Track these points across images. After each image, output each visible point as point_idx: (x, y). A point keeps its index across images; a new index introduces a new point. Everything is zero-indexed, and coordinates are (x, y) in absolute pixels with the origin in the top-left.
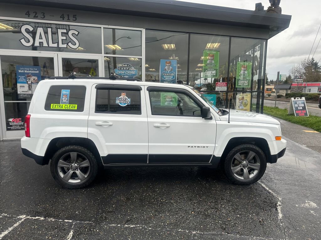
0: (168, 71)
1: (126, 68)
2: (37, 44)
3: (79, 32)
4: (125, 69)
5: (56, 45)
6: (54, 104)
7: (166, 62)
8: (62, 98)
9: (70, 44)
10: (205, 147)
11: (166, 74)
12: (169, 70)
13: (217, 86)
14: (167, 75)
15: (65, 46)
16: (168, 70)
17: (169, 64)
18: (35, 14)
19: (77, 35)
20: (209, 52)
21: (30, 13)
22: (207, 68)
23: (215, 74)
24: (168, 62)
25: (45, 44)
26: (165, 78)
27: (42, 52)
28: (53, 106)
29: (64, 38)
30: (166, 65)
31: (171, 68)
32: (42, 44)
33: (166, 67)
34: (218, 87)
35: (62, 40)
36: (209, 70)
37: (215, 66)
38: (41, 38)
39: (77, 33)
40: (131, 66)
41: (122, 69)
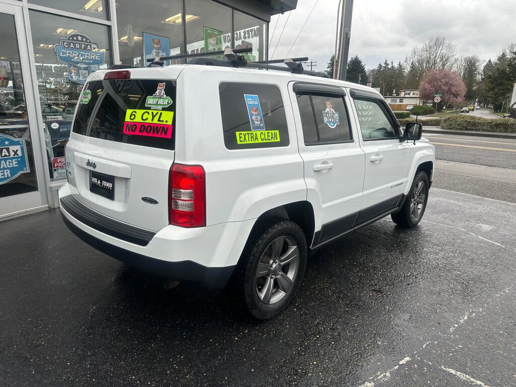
1: (80, 46)
4: (77, 46)
6: (242, 132)
7: (153, 41)
8: (251, 117)
10: (401, 184)
17: (158, 46)
20: (210, 31)
24: (155, 41)
28: (240, 137)
30: (154, 48)
31: (162, 53)
33: (154, 52)
40: (90, 42)
41: (72, 45)
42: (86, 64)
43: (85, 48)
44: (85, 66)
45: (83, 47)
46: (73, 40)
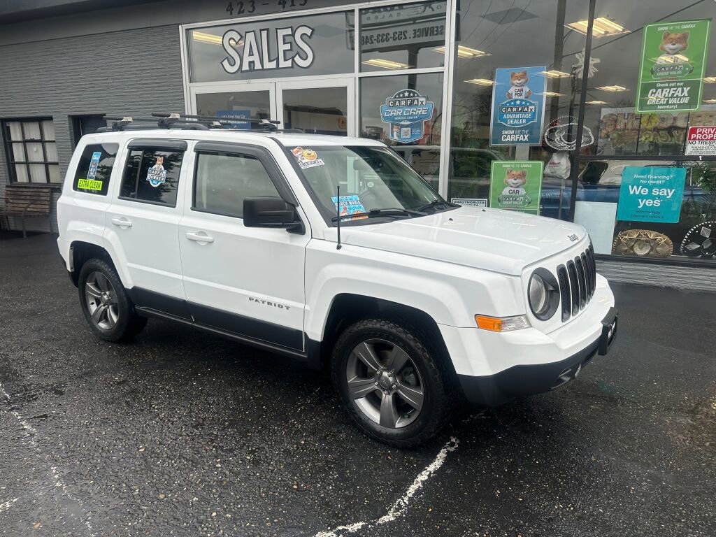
0: (517, 100)
1: (406, 101)
2: (246, 67)
3: (313, 30)
4: (403, 103)
5: (273, 65)
6: (82, 180)
7: (513, 75)
8: (90, 169)
9: (297, 59)
10: (282, 307)
11: (509, 110)
12: (520, 98)
13: (695, 139)
14: (512, 113)
15: (289, 63)
16: (517, 97)
17: (522, 80)
18: (239, 5)
19: (310, 37)
20: (667, 28)
21: (233, 7)
22: (653, 79)
23: (686, 100)
24: (517, 74)
25: (258, 66)
26: (506, 121)
27: (252, 81)
28: (80, 183)
29: (288, 47)
30: (513, 84)
31: (528, 90)
32: (252, 64)
33: (512, 90)
34: (697, 144)
35: (285, 51)
36: (663, 88)
37: (691, 71)
38: (251, 54)
39: (309, 32)
40: (418, 96)
41: (397, 103)
42: (410, 120)
43: (410, 104)
44: (409, 123)
45: (409, 103)
46: (399, 97)
